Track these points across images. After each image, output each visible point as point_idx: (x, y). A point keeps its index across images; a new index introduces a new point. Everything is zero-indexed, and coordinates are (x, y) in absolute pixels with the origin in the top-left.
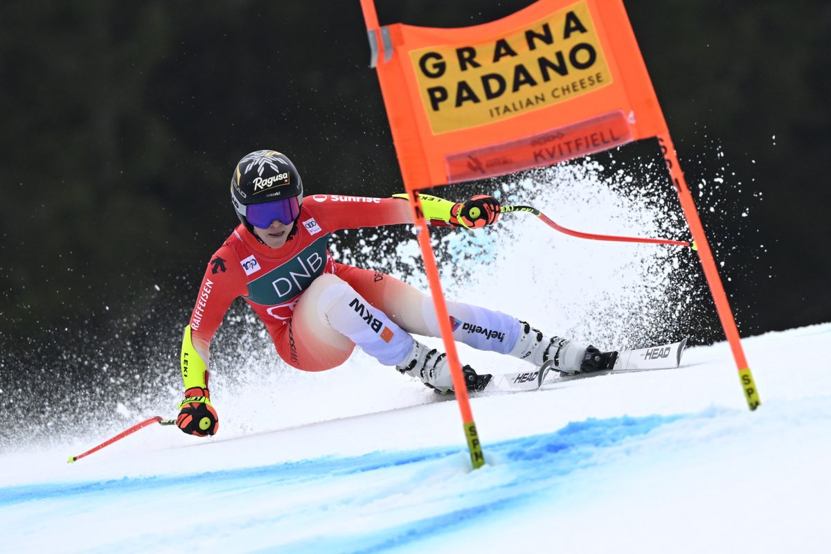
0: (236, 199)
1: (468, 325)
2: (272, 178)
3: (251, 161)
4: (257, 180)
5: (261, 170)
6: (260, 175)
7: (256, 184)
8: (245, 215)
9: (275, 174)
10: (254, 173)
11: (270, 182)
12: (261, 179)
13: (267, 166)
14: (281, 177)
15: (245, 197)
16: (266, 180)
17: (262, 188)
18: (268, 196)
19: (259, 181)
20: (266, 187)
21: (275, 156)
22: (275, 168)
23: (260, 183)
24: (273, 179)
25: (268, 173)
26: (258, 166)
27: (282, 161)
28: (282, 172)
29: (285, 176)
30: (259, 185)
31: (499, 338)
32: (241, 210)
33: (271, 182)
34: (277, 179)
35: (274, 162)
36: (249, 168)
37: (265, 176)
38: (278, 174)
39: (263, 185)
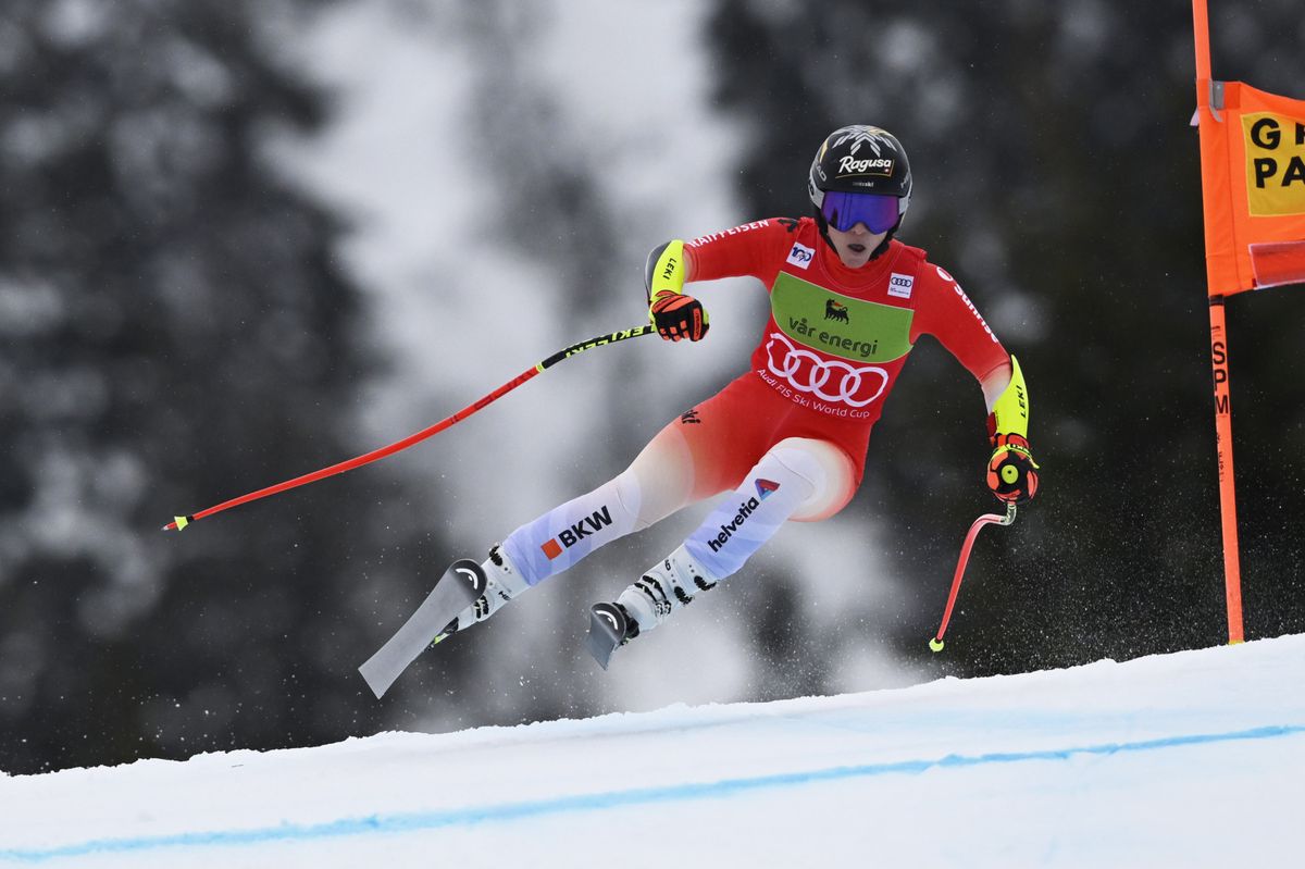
0: (813, 182)
1: (754, 508)
2: (867, 161)
3: (846, 134)
4: (846, 158)
5: (855, 148)
6: (853, 153)
7: (843, 165)
8: (820, 206)
9: (873, 157)
10: (845, 150)
11: (863, 166)
12: (852, 159)
13: (865, 144)
14: (880, 163)
15: (824, 180)
16: (858, 162)
17: (850, 171)
18: (856, 184)
19: (849, 160)
20: (855, 171)
21: (882, 135)
22: (876, 149)
23: (848, 164)
24: (869, 163)
25: (865, 152)
26: (853, 141)
27: (889, 144)
28: (884, 157)
29: (887, 163)
30: (847, 166)
31: (715, 542)
32: (817, 198)
33: (865, 166)
34: (874, 165)
35: (877, 141)
36: (841, 141)
37: (859, 156)
38: (878, 158)
39: (853, 168)
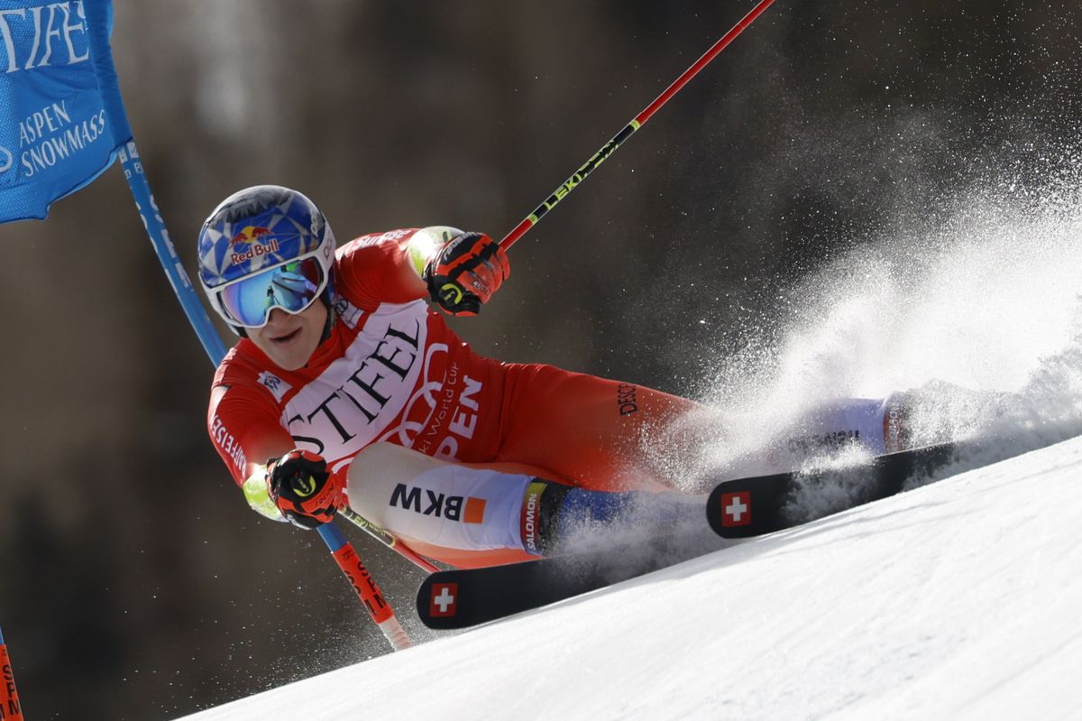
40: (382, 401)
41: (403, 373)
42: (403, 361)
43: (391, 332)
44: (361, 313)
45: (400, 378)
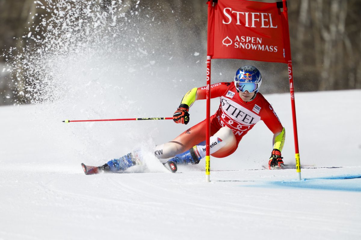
40: (236, 117)
41: (243, 120)
42: (246, 120)
43: (253, 118)
44: (258, 113)
45: (242, 120)
